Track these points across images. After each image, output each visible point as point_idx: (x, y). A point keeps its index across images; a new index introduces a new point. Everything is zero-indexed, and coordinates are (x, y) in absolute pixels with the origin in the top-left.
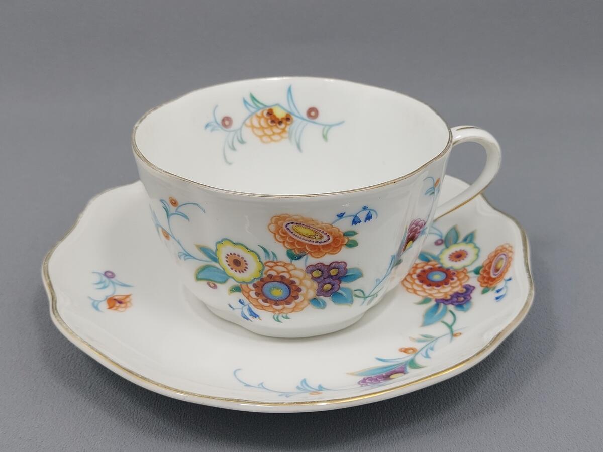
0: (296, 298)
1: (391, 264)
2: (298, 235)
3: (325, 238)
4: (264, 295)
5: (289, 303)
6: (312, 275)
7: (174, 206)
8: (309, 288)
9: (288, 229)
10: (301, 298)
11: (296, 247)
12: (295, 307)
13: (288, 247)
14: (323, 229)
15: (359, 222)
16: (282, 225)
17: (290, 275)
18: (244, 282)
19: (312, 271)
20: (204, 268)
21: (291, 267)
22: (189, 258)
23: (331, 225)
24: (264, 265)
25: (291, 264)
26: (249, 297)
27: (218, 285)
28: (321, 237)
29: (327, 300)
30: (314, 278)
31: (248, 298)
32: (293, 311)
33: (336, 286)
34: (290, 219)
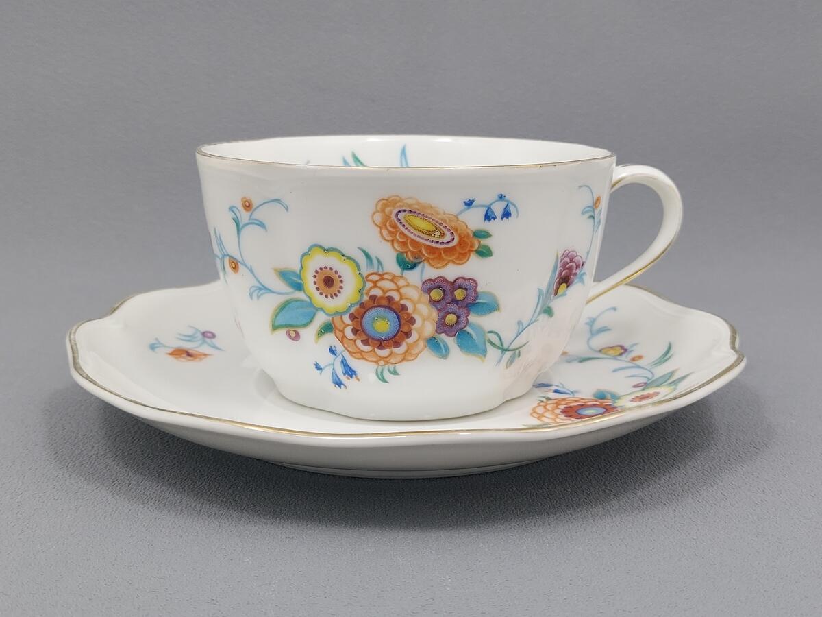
0: (408, 334)
1: (538, 304)
2: (412, 230)
3: (448, 237)
4: (364, 332)
5: (397, 345)
6: (430, 297)
7: (247, 211)
8: (425, 318)
9: (399, 220)
10: (414, 336)
11: (409, 250)
12: (406, 352)
13: (398, 249)
14: (445, 221)
15: (494, 218)
16: (391, 214)
17: (401, 295)
18: (337, 313)
19: (430, 290)
20: (284, 307)
21: (401, 283)
22: (264, 293)
23: (456, 216)
24: (365, 279)
25: (402, 277)
26: (342, 339)
27: (301, 331)
28: (443, 235)
29: (451, 341)
30: (433, 302)
31: (342, 342)
32: (403, 359)
33: (463, 319)
34: (401, 204)
